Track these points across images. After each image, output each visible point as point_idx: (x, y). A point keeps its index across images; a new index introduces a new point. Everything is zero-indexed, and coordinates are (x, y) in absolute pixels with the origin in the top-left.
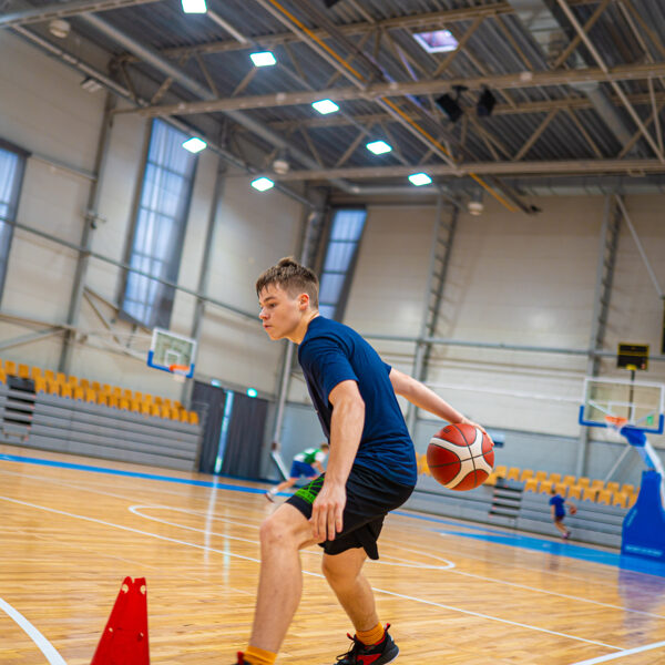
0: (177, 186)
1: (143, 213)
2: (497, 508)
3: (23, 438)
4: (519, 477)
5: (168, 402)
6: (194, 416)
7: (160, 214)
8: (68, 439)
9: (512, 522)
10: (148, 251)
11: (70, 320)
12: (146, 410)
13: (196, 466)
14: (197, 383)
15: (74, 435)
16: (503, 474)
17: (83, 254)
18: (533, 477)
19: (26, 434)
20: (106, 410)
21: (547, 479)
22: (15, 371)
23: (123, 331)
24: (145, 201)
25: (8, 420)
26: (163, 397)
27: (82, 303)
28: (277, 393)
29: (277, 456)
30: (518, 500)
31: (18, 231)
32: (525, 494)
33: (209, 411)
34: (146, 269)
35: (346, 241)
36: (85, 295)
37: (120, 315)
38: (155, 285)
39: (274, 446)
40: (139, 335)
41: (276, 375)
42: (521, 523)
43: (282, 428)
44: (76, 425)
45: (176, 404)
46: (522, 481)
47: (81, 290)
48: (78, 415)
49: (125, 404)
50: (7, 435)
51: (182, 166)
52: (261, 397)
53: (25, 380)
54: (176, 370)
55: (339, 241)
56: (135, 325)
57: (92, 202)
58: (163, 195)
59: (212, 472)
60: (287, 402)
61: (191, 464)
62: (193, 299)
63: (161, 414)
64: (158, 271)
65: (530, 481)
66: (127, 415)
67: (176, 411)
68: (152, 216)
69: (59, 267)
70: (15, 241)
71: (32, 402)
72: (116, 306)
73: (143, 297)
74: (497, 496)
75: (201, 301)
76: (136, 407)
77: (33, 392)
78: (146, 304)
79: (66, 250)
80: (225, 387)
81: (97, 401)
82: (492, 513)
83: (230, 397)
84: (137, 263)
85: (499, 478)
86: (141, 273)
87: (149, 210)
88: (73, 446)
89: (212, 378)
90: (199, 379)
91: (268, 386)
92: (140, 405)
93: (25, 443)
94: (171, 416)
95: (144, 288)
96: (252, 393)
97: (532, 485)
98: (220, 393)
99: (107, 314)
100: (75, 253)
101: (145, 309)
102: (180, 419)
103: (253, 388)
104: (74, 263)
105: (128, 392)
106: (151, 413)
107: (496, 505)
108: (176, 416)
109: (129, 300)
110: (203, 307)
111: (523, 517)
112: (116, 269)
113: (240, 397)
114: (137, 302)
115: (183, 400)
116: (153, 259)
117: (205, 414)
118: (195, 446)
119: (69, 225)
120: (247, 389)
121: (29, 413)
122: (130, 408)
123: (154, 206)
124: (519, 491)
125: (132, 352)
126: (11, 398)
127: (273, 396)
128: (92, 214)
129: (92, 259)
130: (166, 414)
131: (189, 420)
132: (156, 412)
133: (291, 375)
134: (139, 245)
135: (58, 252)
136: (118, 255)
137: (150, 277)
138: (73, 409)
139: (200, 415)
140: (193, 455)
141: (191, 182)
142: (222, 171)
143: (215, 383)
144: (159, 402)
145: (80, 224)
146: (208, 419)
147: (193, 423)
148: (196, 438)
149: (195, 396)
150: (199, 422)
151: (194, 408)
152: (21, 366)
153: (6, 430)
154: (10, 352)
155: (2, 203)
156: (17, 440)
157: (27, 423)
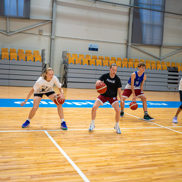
19: (176, 87)
22: (170, 66)
25: (169, 83)
31: (166, 14)
50: (169, 89)
53: (174, 67)
70: (165, 18)
71: (177, 76)
77: (178, 72)
93: (176, 90)
121: (177, 79)
126: (169, 75)
152: (172, 63)
153: (168, 87)
154: (168, 59)
155: (159, 5)
156: (173, 90)
157: (177, 83)
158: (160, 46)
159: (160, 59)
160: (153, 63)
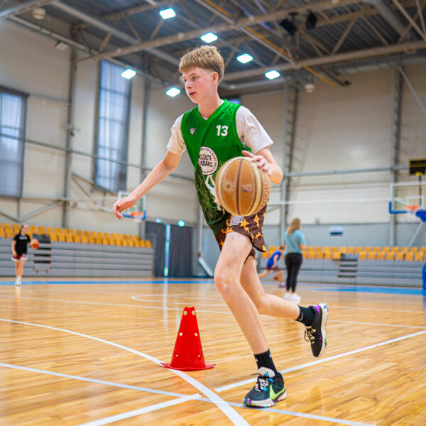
0: (120, 101)
1: (102, 122)
2: (342, 273)
3: (47, 271)
4: (354, 252)
5: (131, 237)
6: (148, 243)
7: (112, 120)
8: (74, 268)
9: (353, 280)
10: (107, 144)
11: (65, 195)
12: (118, 243)
13: (153, 274)
14: (148, 222)
15: (78, 265)
16: (344, 251)
17: (68, 152)
18: (363, 250)
19: (48, 268)
20: (95, 247)
21: (372, 250)
22: (36, 232)
23: (98, 197)
24: (102, 113)
25: (36, 262)
26: (128, 234)
27: (71, 183)
29: (202, 261)
30: (355, 266)
31: (27, 144)
32: (359, 262)
33: (157, 238)
34: (107, 156)
36: (72, 178)
37: (95, 187)
38: (114, 165)
39: (199, 255)
40: (108, 197)
42: (359, 280)
43: (203, 243)
44: (78, 259)
45: (136, 237)
46: (356, 254)
47: (70, 175)
48: (77, 252)
49: (105, 242)
50: (37, 271)
51: (122, 88)
52: (187, 225)
53: (43, 236)
54: (135, 216)
56: (105, 191)
57: (69, 119)
58: (112, 108)
59: (163, 275)
61: (150, 273)
62: (138, 170)
63: (128, 245)
64: (115, 156)
65: (361, 253)
66: (108, 248)
67: (137, 242)
68: (108, 122)
69: (54, 163)
70: (27, 151)
71: (49, 249)
72: (92, 182)
73: (108, 174)
74: (342, 266)
75: (144, 170)
76: (112, 243)
77: (49, 242)
78: (110, 178)
79: (57, 151)
80: (165, 222)
81: (89, 242)
82: (340, 276)
83: (168, 228)
84: (102, 153)
85: (342, 255)
86: (105, 159)
87: (105, 119)
88: (77, 272)
89: (156, 218)
91: (191, 218)
92: (115, 241)
93: (49, 274)
94: (134, 245)
95: (108, 168)
96: (181, 224)
97: (362, 256)
98: (162, 226)
99: (87, 188)
100: (64, 153)
101: (110, 181)
102: (140, 245)
103: (182, 220)
104: (63, 159)
105: (106, 234)
106: (122, 244)
107: (342, 271)
108: (137, 245)
109: (100, 177)
111: (360, 276)
112: (89, 159)
113: (174, 227)
114: (105, 178)
115: (140, 235)
116: (111, 149)
117: (154, 240)
118: (151, 262)
119: (57, 136)
120: (178, 221)
121: (49, 256)
122: (109, 243)
123: (108, 116)
124: (355, 260)
125: (105, 208)
128: (70, 127)
129: (74, 155)
130: (131, 244)
131: (146, 246)
132: (125, 244)
134: (101, 142)
135: (53, 154)
136: (89, 149)
137: (111, 161)
138: (75, 250)
139: (152, 242)
140: (151, 267)
141: (129, 97)
142: (147, 88)
143: (158, 221)
144: (125, 237)
145: (64, 134)
146: (157, 244)
147: (148, 248)
148: (151, 257)
149: (147, 231)
150: (152, 246)
151: (147, 238)
152: (40, 228)
153: (36, 269)
154: (32, 220)
155: (15, 129)
156: (44, 273)
157: (49, 262)
158: (18, 199)
159: (17, 221)
160: (8, 228)
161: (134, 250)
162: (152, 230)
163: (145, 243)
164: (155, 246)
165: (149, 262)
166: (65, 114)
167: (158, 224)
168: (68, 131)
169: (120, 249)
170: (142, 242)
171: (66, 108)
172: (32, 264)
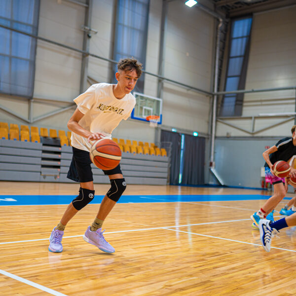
3: (56, 177)
5: (147, 144)
6: (164, 152)
12: (134, 150)
13: (168, 182)
14: (163, 131)
17: (85, 55)
19: (58, 174)
22: (47, 134)
25: (43, 166)
26: (144, 142)
28: (210, 133)
29: (213, 170)
31: (40, 42)
33: (172, 146)
35: (242, 37)
36: (88, 81)
39: (211, 164)
41: (208, 122)
45: (152, 144)
47: (86, 78)
50: (45, 177)
52: (200, 136)
53: (55, 138)
54: (151, 120)
55: (237, 38)
57: (86, 22)
59: (177, 184)
60: (216, 137)
62: (156, 79)
63: (144, 152)
67: (152, 149)
68: (126, 29)
69: (70, 65)
70: (39, 50)
71: (59, 153)
75: (161, 80)
76: (128, 149)
77: (60, 146)
79: (74, 53)
80: (180, 132)
83: (183, 137)
87: (123, 25)
89: (172, 128)
90: (164, 128)
91: (204, 129)
92: (130, 148)
93: (57, 180)
94: (150, 153)
96: (195, 134)
98: (178, 135)
100: (79, 55)
103: (196, 132)
104: (79, 62)
105: (122, 141)
106: (137, 152)
108: (153, 152)
110: (163, 84)
112: (107, 64)
113: (189, 137)
115: (156, 142)
117: (170, 148)
118: (166, 170)
119: (72, 36)
120: (193, 132)
121: (59, 160)
122: (124, 149)
126: (44, 152)
127: (208, 135)
128: (88, 28)
129: (90, 58)
130: (147, 151)
131: (161, 154)
132: (141, 151)
133: (217, 121)
135: (69, 55)
136: (107, 55)
139: (167, 150)
140: (166, 175)
143: (173, 130)
144: (141, 144)
145: (81, 36)
147: (164, 156)
148: (166, 164)
149: (162, 140)
150: (167, 154)
151: (162, 147)
152: (51, 131)
153: (43, 174)
154: (44, 123)
155: (27, 25)
157: (58, 167)
158: (29, 99)
159: (28, 123)
160: (15, 128)
161: (148, 157)
162: (167, 138)
163: (160, 150)
164: (170, 155)
165: (164, 170)
166: (83, 15)
167: (174, 132)
168: (85, 33)
169: (135, 156)
170: (158, 150)
171: (84, 9)
172: (39, 168)
